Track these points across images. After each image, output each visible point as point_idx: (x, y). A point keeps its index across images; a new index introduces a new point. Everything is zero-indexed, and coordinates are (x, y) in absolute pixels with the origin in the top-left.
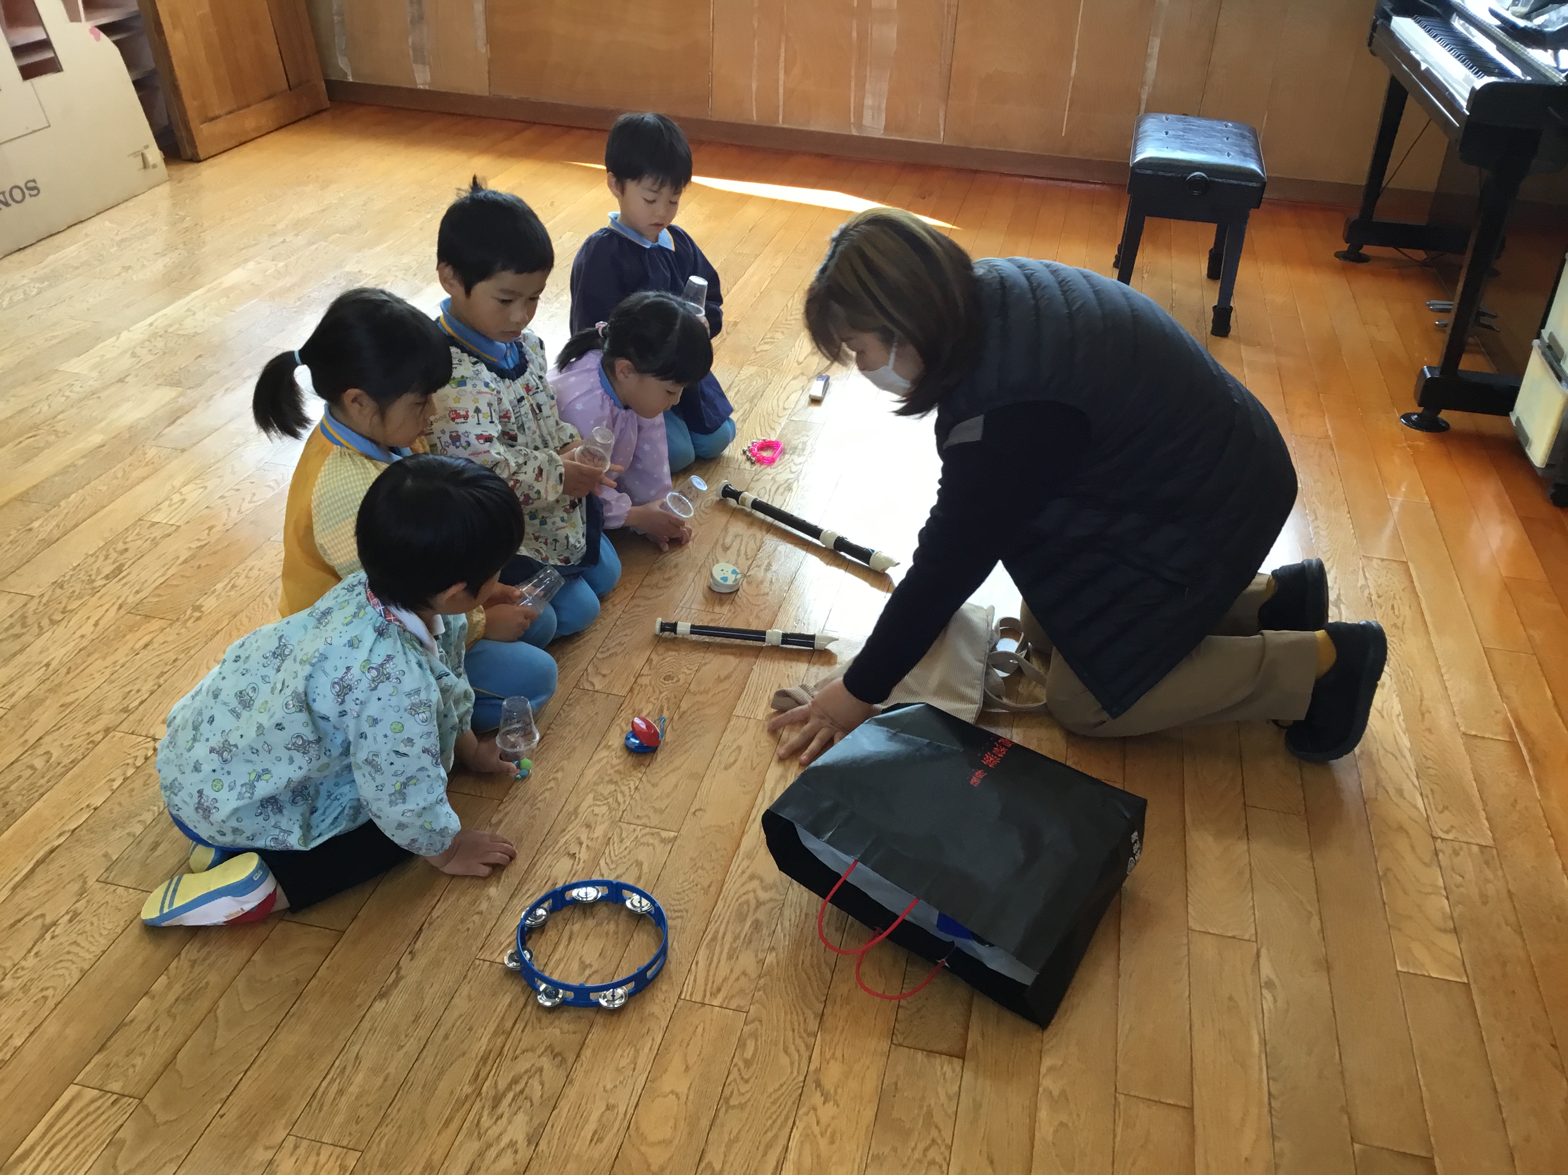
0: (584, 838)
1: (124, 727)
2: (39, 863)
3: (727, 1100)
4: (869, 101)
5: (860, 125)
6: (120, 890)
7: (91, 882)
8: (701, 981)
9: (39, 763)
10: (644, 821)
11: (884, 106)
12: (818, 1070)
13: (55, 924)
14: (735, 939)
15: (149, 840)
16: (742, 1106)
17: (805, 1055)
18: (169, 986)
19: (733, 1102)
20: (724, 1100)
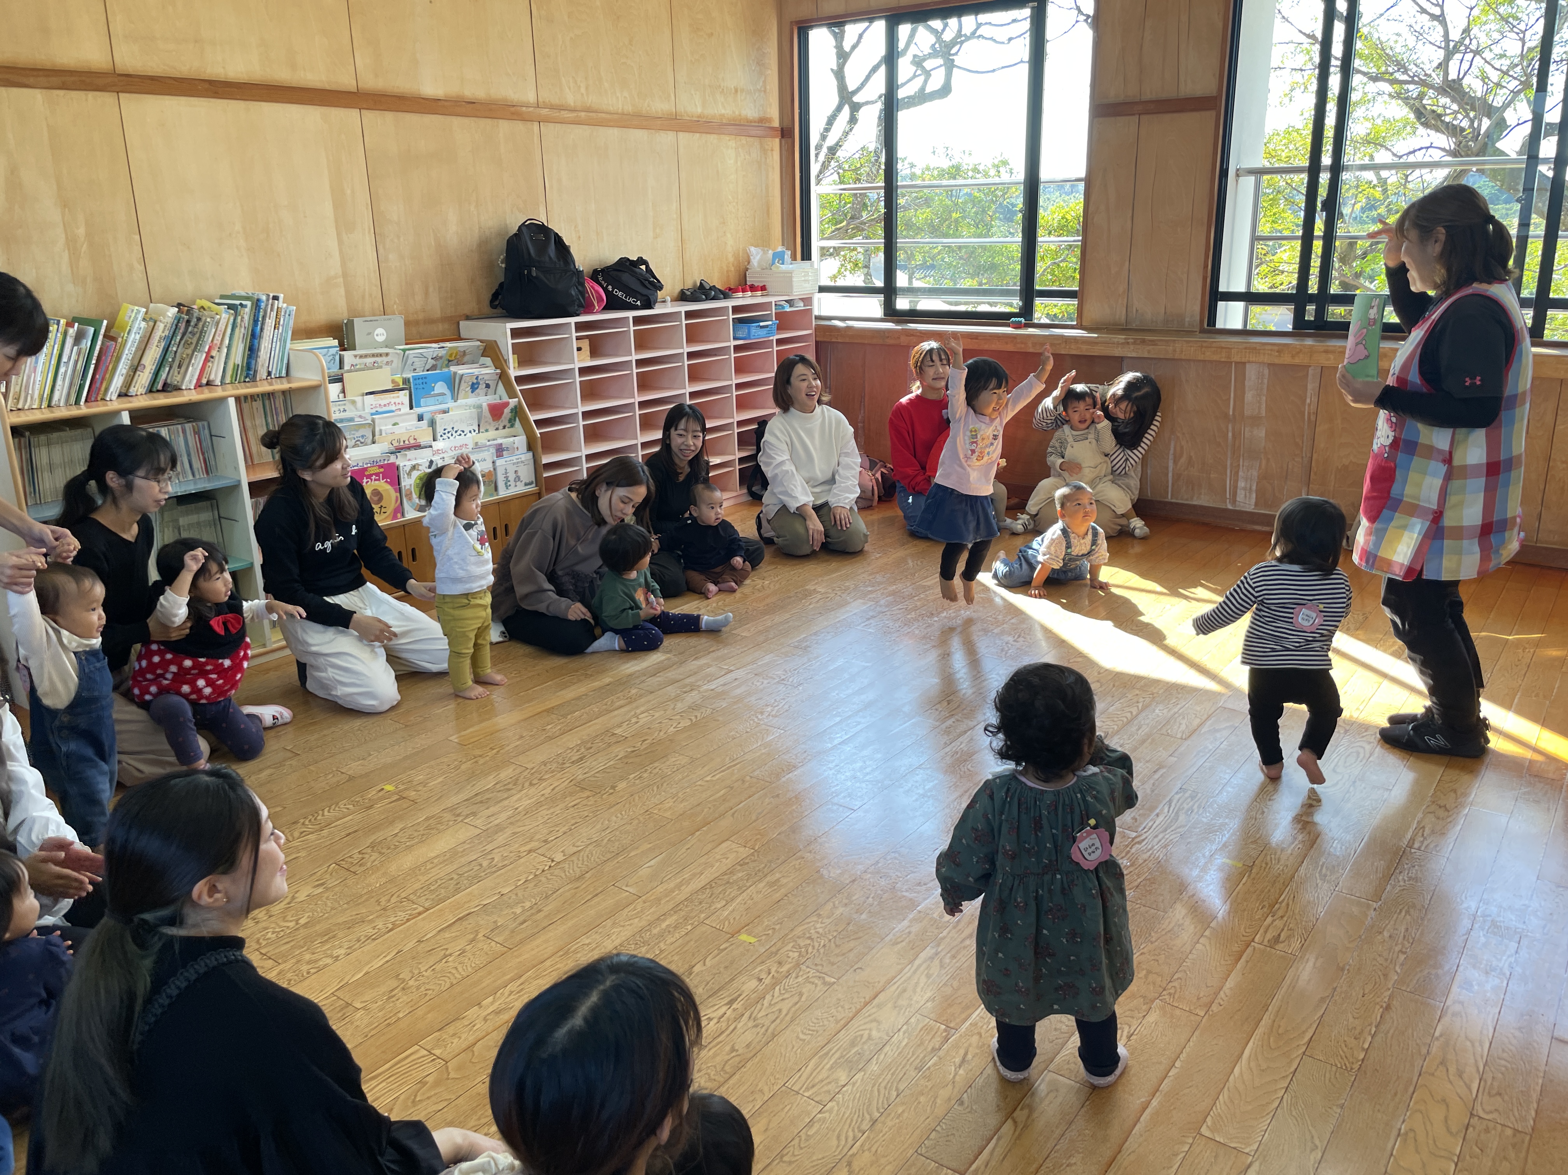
0: (773, 970)
1: (539, 851)
2: (459, 919)
3: (782, 1157)
4: (1241, 484)
5: (1234, 501)
6: (493, 944)
7: (480, 935)
8: (803, 1078)
9: (485, 864)
10: (820, 968)
11: (1254, 488)
12: (853, 1155)
13: (450, 955)
14: (842, 1057)
15: (521, 919)
16: (790, 1163)
17: (850, 1142)
18: (492, 1003)
19: (786, 1159)
20: (781, 1155)
